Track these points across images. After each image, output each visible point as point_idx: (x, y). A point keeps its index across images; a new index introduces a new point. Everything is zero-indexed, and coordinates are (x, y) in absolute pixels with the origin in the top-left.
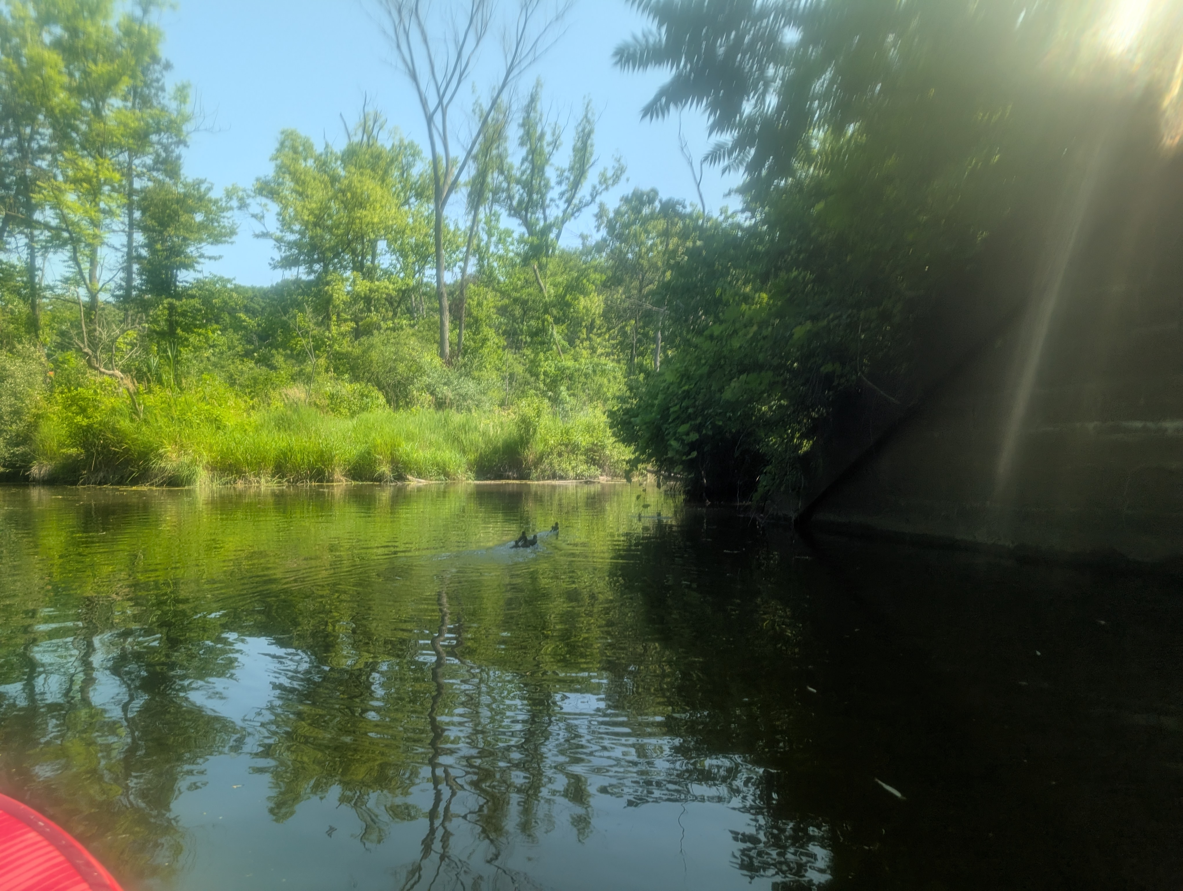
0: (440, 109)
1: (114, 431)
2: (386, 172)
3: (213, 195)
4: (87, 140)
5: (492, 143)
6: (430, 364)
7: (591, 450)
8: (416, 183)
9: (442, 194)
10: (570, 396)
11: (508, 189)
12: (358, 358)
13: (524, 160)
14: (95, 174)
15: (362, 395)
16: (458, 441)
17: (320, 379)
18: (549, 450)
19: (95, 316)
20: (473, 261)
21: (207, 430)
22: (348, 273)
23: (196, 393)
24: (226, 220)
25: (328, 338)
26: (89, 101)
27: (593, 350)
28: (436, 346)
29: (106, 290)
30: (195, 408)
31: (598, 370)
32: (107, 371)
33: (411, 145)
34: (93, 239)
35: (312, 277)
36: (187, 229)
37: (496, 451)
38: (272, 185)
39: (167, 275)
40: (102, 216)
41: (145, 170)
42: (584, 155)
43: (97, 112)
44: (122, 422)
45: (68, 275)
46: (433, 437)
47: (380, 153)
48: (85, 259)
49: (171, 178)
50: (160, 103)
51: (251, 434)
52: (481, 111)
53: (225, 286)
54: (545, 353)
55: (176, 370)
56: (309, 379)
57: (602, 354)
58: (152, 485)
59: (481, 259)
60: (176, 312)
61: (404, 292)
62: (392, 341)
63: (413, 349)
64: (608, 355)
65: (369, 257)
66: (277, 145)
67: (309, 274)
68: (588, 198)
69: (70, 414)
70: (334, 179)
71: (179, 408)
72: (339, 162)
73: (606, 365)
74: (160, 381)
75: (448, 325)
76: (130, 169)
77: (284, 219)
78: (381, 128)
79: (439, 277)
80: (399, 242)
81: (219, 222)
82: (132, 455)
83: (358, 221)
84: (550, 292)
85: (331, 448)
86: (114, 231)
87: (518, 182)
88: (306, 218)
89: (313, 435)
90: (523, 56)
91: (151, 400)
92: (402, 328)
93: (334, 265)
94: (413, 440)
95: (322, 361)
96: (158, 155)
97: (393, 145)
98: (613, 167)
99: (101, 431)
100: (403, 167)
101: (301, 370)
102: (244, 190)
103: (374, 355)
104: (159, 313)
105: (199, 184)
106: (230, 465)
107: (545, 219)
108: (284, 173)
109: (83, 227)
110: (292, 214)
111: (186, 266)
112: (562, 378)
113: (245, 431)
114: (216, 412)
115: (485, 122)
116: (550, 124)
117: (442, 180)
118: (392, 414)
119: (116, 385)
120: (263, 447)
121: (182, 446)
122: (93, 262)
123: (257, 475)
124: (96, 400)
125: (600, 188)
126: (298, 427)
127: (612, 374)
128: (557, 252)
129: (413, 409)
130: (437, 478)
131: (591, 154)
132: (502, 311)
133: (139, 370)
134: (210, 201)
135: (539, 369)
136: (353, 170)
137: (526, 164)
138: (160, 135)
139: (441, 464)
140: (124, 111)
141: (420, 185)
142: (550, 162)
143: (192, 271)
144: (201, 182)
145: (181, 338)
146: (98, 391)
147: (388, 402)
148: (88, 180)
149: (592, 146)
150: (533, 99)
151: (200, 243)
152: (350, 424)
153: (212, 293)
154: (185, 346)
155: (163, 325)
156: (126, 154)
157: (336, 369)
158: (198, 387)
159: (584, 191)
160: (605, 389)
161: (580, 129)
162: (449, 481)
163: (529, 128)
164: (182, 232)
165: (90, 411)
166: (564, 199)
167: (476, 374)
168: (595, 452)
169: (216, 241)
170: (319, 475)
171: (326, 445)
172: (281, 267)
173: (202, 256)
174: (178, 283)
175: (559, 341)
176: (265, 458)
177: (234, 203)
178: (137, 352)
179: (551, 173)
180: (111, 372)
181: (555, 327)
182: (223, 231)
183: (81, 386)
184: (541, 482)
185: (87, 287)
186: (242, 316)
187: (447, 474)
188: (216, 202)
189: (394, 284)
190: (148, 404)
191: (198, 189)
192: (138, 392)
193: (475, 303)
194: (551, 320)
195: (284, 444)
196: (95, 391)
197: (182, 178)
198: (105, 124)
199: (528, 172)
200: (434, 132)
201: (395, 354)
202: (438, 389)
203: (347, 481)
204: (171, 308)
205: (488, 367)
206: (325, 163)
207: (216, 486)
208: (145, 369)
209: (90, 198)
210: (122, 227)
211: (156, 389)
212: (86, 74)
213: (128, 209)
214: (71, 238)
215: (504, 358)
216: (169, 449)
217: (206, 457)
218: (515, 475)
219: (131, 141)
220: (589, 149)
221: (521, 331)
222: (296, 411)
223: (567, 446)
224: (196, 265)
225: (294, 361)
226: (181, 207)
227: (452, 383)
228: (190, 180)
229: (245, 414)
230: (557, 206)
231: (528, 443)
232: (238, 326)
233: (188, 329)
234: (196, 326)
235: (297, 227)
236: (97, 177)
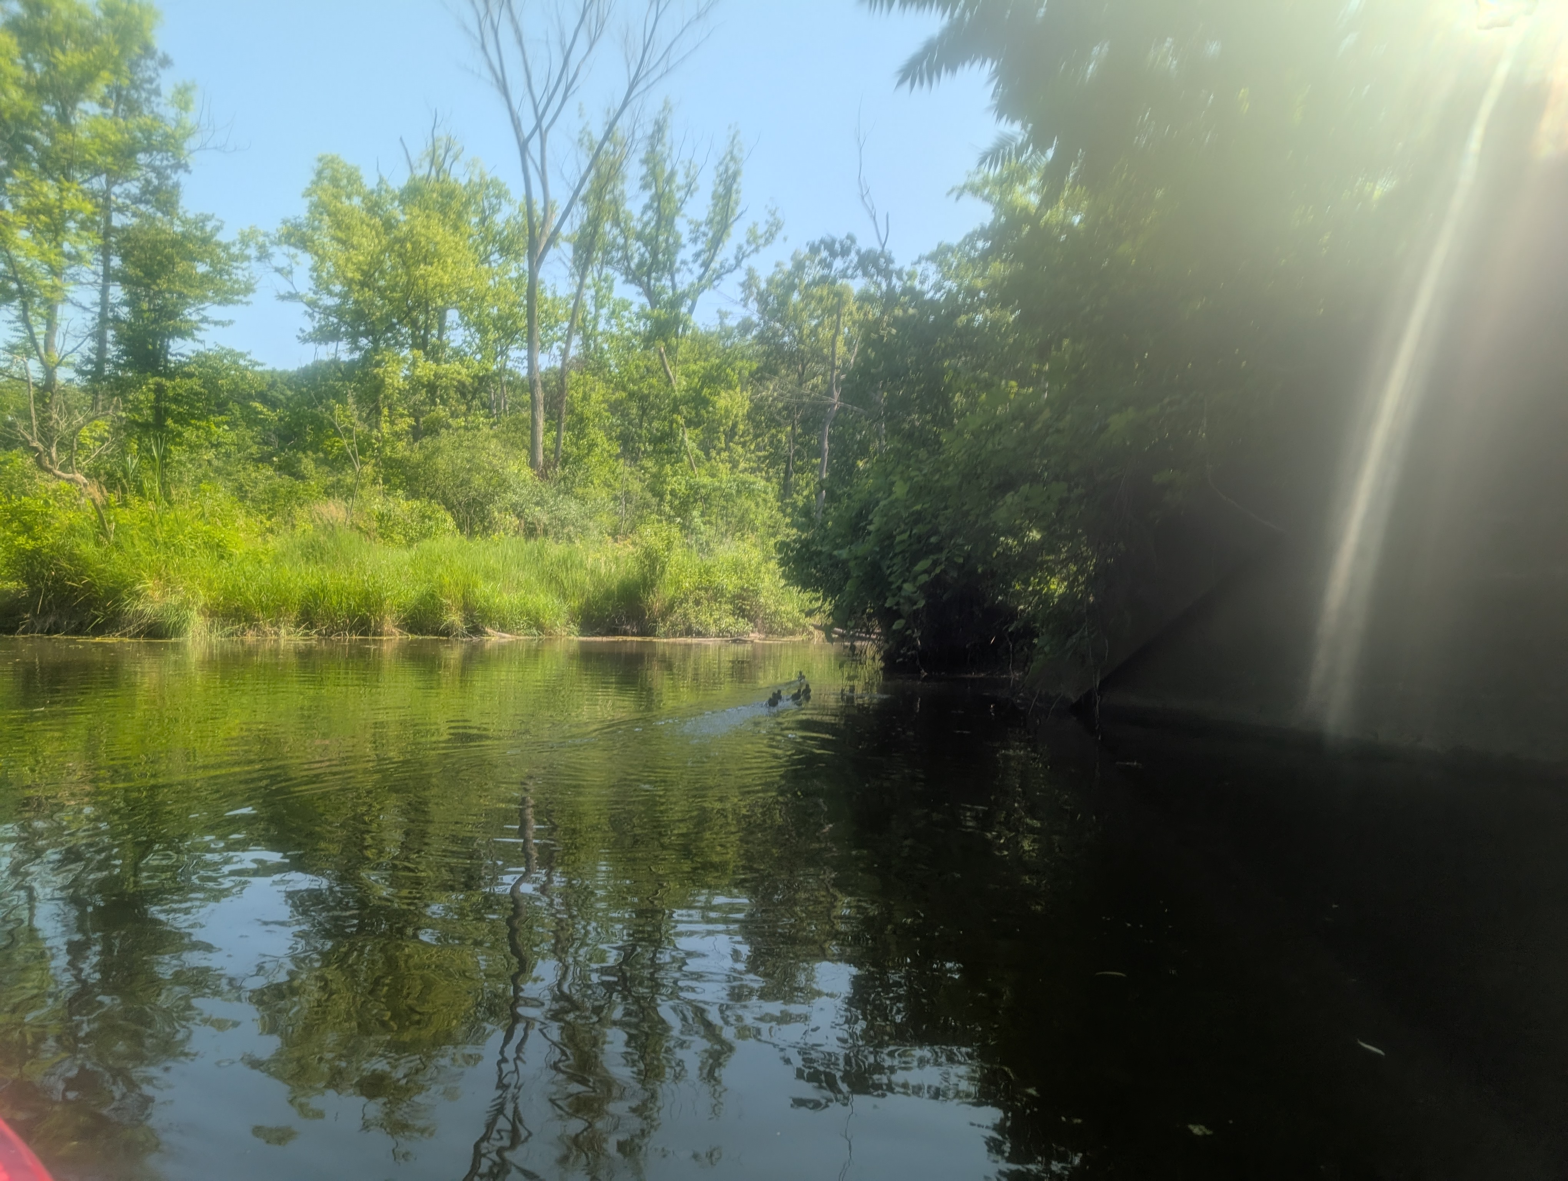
0: (537, 133)
1: (72, 558)
2: (460, 215)
3: (222, 237)
4: (49, 157)
5: (607, 182)
6: (517, 475)
7: (739, 597)
8: (500, 233)
9: (537, 247)
10: (705, 524)
11: (625, 247)
12: (418, 466)
13: (647, 208)
14: (58, 203)
15: (423, 517)
16: (557, 582)
17: (365, 493)
18: (682, 596)
19: (50, 398)
20: (576, 340)
21: (204, 559)
22: (406, 352)
23: (191, 508)
24: (239, 272)
25: (377, 439)
26: (54, 104)
27: (735, 465)
28: (525, 451)
29: (68, 364)
30: (189, 529)
31: (744, 489)
32: (64, 475)
33: (495, 183)
34: (52, 292)
35: (357, 355)
36: (185, 282)
37: (608, 596)
38: (304, 230)
39: (154, 345)
40: (65, 262)
41: (128, 202)
42: (728, 204)
43: (64, 118)
44: (83, 547)
45: (14, 341)
46: (523, 576)
47: (453, 191)
48: (40, 319)
49: (166, 213)
50: (152, 112)
51: (268, 566)
52: (591, 141)
53: (235, 362)
54: (672, 465)
55: (163, 475)
56: (350, 493)
57: (745, 470)
58: (124, 635)
59: (586, 338)
60: (166, 396)
61: (481, 379)
62: (465, 444)
63: (495, 456)
64: (753, 471)
65: (435, 332)
66: (313, 177)
67: (352, 351)
68: (732, 261)
69: (8, 533)
70: (389, 225)
71: (166, 528)
72: (396, 203)
73: (754, 483)
74: (140, 491)
75: (541, 424)
76: (107, 199)
77: (319, 277)
78: (456, 158)
79: (531, 359)
80: (476, 313)
81: (230, 275)
82: (96, 592)
83: (421, 282)
84: (680, 384)
85: (380, 588)
86: (81, 283)
87: (639, 237)
88: (350, 275)
89: (355, 569)
90: (651, 66)
91: (125, 516)
92: (477, 428)
93: (386, 341)
94: (494, 579)
95: (368, 469)
96: (148, 182)
97: (470, 181)
98: (767, 222)
99: (52, 557)
100: (483, 211)
101: (339, 480)
102: (266, 235)
103: (441, 462)
104: (142, 397)
105: (203, 221)
106: (237, 609)
107: (674, 287)
108: (321, 214)
109: (38, 275)
110: (332, 270)
111: (182, 333)
112: (696, 501)
113: (260, 562)
114: (219, 535)
115: (596, 156)
116: (682, 162)
117: (538, 231)
118: (466, 542)
119: (77, 494)
120: (285, 585)
121: (169, 581)
122: (51, 325)
123: (275, 624)
124: (46, 514)
125: (748, 249)
126: (335, 558)
127: (763, 495)
128: (689, 333)
129: (495, 537)
130: (528, 631)
131: (737, 203)
132: (615, 407)
133: (110, 475)
134: (218, 245)
135: (665, 487)
136: (416, 211)
137: (650, 213)
138: (151, 155)
139: (533, 613)
140: (102, 119)
141: (508, 236)
142: (682, 213)
143: (189, 340)
144: (207, 218)
145: (172, 431)
146: (51, 502)
147: (460, 526)
148: (47, 210)
149: (737, 192)
150: (660, 128)
151: (202, 303)
152: (407, 555)
153: (217, 371)
154: (176, 444)
155: (147, 414)
156: (103, 178)
157: (386, 481)
158: (193, 500)
159: (727, 252)
160: (752, 516)
161: (722, 169)
162: (544, 637)
163: (655, 166)
164: (178, 286)
165: (37, 529)
166: (700, 262)
167: (580, 491)
168: (744, 599)
169: (226, 299)
170: (363, 625)
171: (373, 584)
172: (314, 340)
173: (205, 320)
174: (169, 357)
175: (692, 450)
176: (286, 600)
177: (252, 252)
178: (107, 449)
179: (682, 226)
180: (70, 476)
181: (687, 431)
182: (236, 286)
183: (26, 495)
184: (672, 640)
185: (42, 361)
186: (257, 405)
187: (540, 627)
188: (226, 248)
189: (468, 368)
190: (121, 522)
191: (202, 229)
192: (108, 505)
193: (580, 395)
194: (682, 421)
195: (315, 581)
196: (46, 502)
197: (180, 211)
198: (74, 135)
199: (653, 224)
200: (529, 163)
201: (468, 461)
202: (527, 511)
203: (401, 634)
204: (159, 390)
205: (596, 482)
206: (377, 204)
207: (216, 638)
208: (119, 474)
209: (50, 236)
210: (91, 278)
211: (135, 501)
212: (50, 65)
213: (102, 254)
214: (21, 291)
215: (618, 471)
216: (149, 585)
217: (203, 598)
218: (635, 630)
219: (110, 159)
220: (734, 197)
221: (640, 436)
222: (331, 535)
223: (707, 590)
224: (196, 332)
225: (327, 469)
226: (178, 253)
227: (547, 502)
228: (191, 216)
229: (259, 539)
230: (690, 271)
231: (653, 585)
232: (252, 419)
233: (181, 420)
234: (193, 416)
235: (337, 288)
236: (60, 207)
